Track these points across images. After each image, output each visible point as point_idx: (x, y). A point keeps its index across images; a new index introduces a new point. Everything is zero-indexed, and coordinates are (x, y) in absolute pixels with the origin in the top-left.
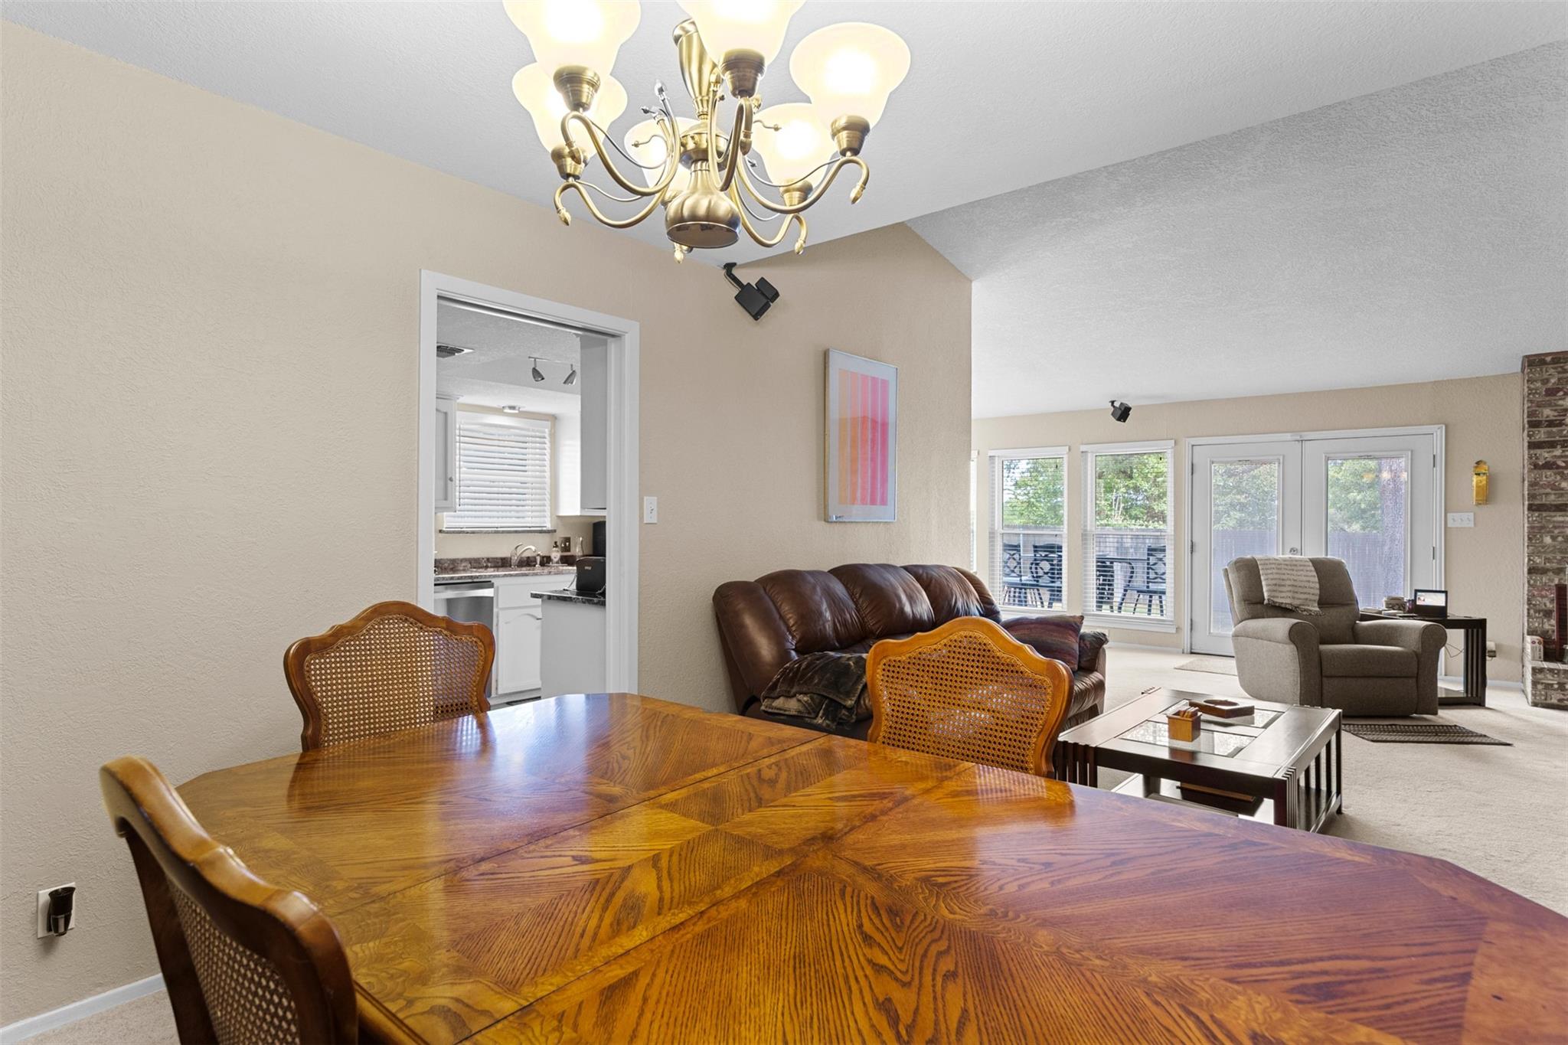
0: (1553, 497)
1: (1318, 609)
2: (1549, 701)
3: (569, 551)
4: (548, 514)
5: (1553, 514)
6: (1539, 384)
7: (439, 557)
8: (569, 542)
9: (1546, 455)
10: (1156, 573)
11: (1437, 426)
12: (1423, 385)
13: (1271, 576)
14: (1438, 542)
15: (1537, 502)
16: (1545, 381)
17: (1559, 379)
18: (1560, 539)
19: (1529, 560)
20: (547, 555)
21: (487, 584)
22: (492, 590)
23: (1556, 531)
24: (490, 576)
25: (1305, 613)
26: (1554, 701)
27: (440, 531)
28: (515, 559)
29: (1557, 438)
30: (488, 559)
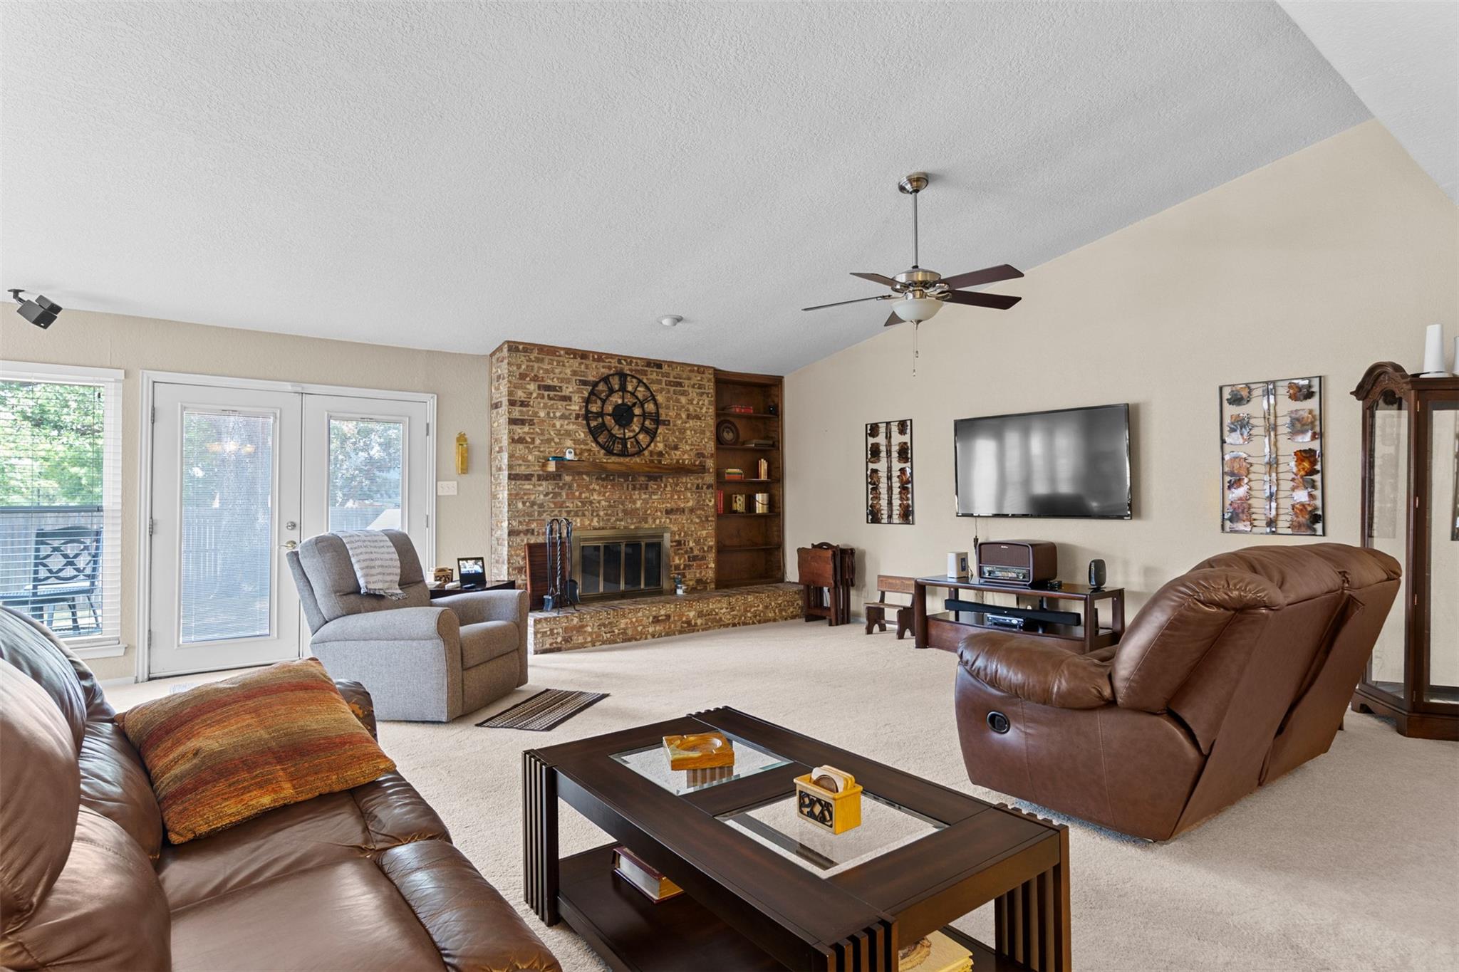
0: (523, 467)
1: (400, 591)
2: (545, 647)
5: (523, 482)
6: (515, 368)
9: (519, 431)
10: (50, 571)
11: (431, 395)
12: (419, 351)
13: (362, 557)
14: (430, 510)
15: (514, 472)
16: (519, 366)
17: (527, 366)
18: (528, 504)
19: (509, 524)
23: (526, 498)
25: (394, 598)
26: (548, 646)
29: (526, 417)
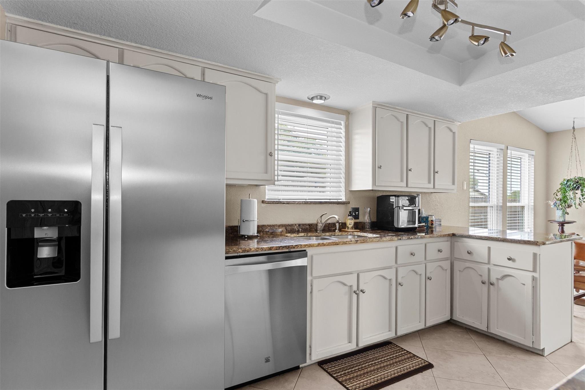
3: (358, 218)
4: (343, 189)
7: (261, 224)
8: (358, 211)
20: (343, 222)
21: (302, 253)
22: (305, 259)
24: (305, 245)
27: (263, 202)
28: (320, 226)
30: (299, 225)
